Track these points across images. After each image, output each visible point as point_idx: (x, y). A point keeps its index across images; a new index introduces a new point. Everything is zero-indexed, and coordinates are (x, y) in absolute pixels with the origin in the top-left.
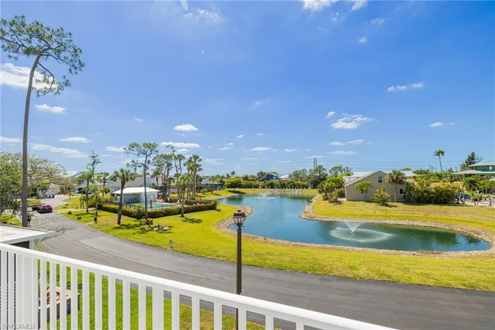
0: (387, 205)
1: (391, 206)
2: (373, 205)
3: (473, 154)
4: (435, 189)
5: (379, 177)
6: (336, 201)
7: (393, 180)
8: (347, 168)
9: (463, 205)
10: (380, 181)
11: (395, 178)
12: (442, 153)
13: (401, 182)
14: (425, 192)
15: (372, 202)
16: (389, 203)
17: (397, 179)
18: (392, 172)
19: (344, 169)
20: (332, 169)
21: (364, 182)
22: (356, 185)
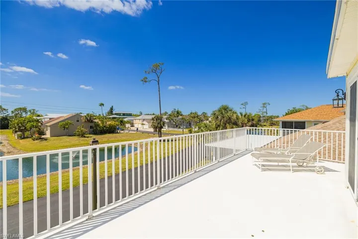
0: (85, 137)
1: (88, 137)
2: (76, 138)
3: (112, 106)
4: (110, 125)
5: (77, 118)
6: (41, 138)
7: (87, 120)
8: (34, 110)
9: (120, 133)
10: (78, 121)
11: (89, 118)
12: (103, 105)
13: (92, 122)
14: (105, 127)
15: (75, 136)
16: (86, 136)
17: (90, 120)
18: (86, 115)
19: (30, 111)
20: (16, 110)
21: (66, 121)
22: (60, 124)
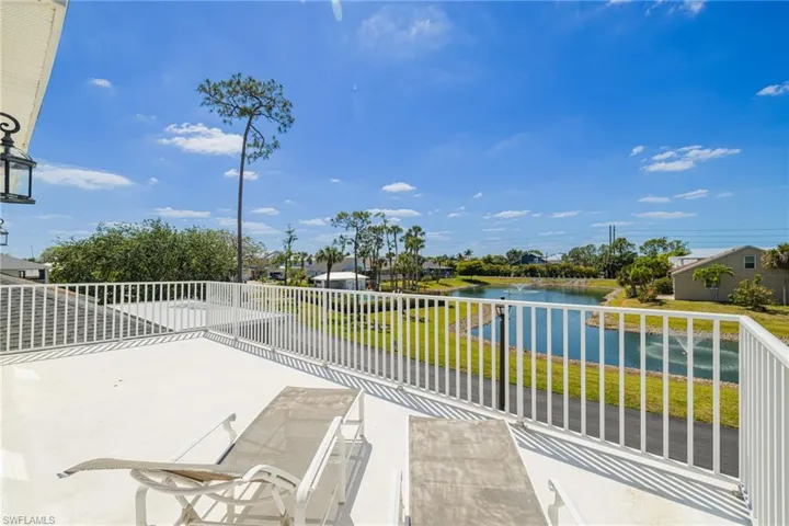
0: (764, 310)
1: (775, 313)
2: (732, 309)
5: (748, 258)
6: (654, 300)
7: (779, 262)
8: (678, 242)
10: (750, 266)
11: (783, 259)
15: (731, 303)
16: (769, 307)
18: (776, 248)
19: (671, 244)
20: (646, 244)
21: (713, 267)
22: (696, 272)
